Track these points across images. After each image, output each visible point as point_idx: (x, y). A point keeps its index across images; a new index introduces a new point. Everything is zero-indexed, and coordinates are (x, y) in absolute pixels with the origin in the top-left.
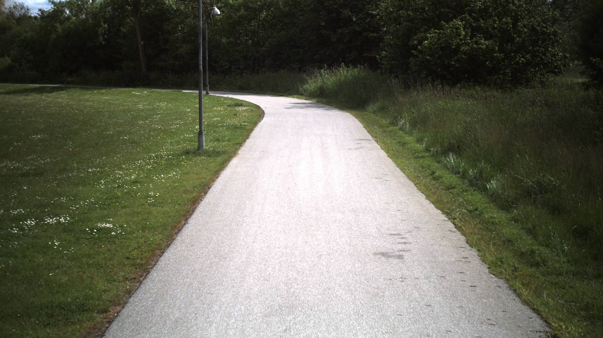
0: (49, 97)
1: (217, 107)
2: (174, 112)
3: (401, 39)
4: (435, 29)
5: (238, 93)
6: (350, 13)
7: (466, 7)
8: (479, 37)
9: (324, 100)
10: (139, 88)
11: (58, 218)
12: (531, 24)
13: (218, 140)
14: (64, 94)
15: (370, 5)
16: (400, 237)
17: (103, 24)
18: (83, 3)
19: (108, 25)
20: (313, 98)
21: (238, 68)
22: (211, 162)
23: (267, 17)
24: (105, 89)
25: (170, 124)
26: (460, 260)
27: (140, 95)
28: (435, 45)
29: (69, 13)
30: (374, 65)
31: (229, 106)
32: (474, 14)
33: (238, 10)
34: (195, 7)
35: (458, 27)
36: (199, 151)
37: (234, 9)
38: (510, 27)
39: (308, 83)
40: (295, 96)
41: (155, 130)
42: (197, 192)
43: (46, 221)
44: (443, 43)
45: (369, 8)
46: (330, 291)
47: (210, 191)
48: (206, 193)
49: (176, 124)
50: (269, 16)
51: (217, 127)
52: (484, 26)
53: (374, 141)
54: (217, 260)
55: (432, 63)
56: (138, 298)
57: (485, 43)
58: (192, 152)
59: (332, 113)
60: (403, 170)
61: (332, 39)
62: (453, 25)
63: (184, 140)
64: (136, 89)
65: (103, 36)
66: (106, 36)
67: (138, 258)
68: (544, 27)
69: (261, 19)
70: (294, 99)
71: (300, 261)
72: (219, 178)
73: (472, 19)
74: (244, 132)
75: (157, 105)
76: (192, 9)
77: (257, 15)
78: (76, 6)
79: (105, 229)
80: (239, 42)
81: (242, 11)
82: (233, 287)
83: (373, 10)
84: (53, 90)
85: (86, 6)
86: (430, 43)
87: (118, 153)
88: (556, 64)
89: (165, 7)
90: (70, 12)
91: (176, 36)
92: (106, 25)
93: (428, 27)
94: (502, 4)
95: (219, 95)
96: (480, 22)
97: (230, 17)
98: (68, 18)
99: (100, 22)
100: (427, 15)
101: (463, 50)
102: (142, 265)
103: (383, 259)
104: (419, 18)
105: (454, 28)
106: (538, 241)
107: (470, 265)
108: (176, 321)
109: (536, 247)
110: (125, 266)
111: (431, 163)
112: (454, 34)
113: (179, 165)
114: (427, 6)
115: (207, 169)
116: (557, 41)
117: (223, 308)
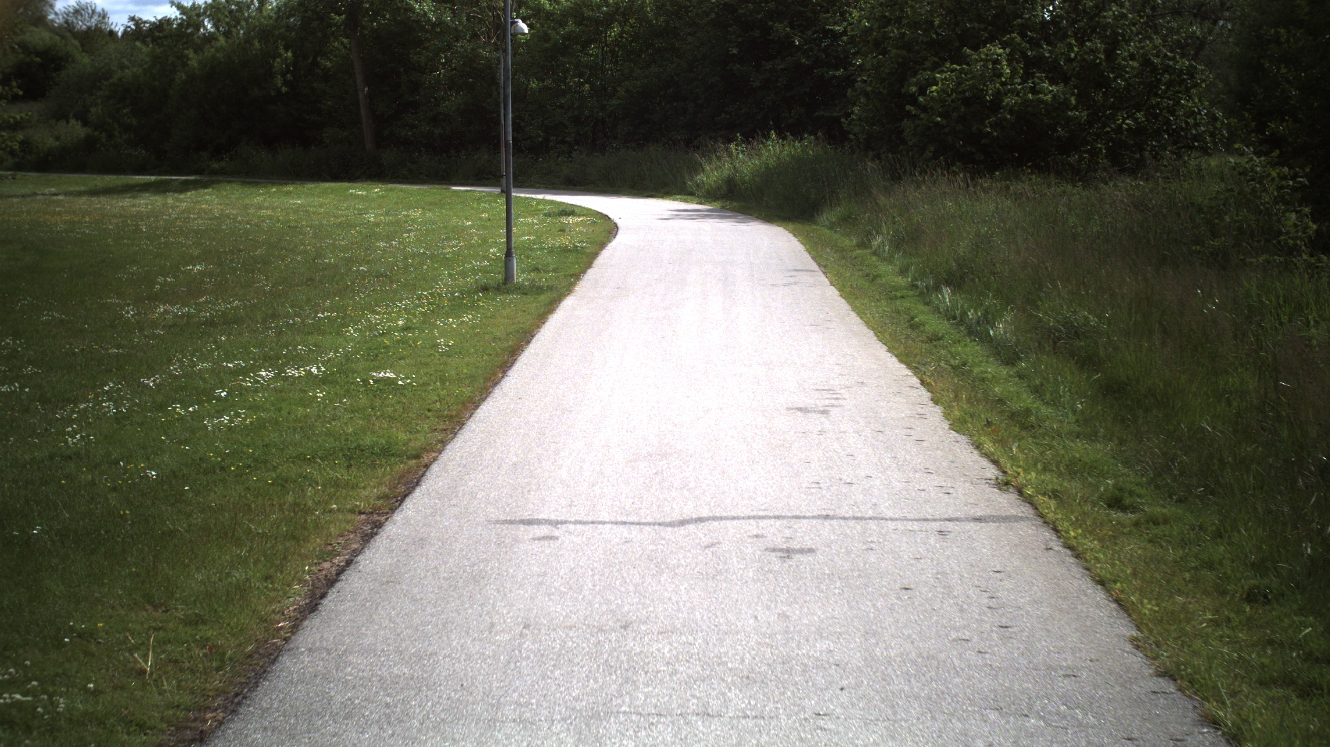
0: (181, 201)
1: (524, 217)
2: (439, 227)
3: (887, 82)
4: (952, 64)
5: (562, 191)
6: (788, 29)
7: (1015, 19)
8: (1039, 78)
9: (735, 204)
10: (362, 181)
11: (307, 368)
12: (1141, 51)
13: (537, 269)
14: (210, 194)
15: (828, 12)
16: (832, 392)
17: (282, 51)
18: (240, 8)
19: (294, 53)
20: (715, 201)
21: (563, 142)
22: (529, 302)
23: (622, 37)
24: (292, 184)
25: (438, 246)
26: (912, 416)
27: (367, 196)
28: (952, 94)
29: (212, 27)
30: (835, 134)
31: (548, 215)
32: (1031, 32)
33: (562, 24)
34: (473, 17)
35: (998, 59)
36: (506, 285)
37: (554, 20)
38: (1101, 58)
39: (703, 170)
40: (678, 197)
41: (414, 256)
43: (290, 373)
44: (967, 90)
45: (827, 19)
46: (718, 442)
47: (534, 340)
48: (528, 342)
49: (451, 247)
50: (624, 35)
51: (532, 250)
52: (1049, 57)
54: (559, 413)
55: (946, 130)
57: (1050, 90)
58: (494, 287)
59: (750, 227)
61: (753, 81)
62: (987, 55)
63: (474, 271)
64: (355, 185)
65: (284, 75)
66: (289, 76)
67: (444, 410)
68: (1170, 59)
69: (609, 39)
70: (676, 202)
71: (678, 415)
73: (1028, 42)
74: (581, 258)
75: (404, 215)
76: (468, 20)
77: (602, 32)
78: (226, 13)
79: (386, 380)
80: (563, 87)
81: (571, 26)
83: (835, 23)
84: (184, 187)
85: (246, 15)
86: (943, 91)
87: (359, 292)
88: (1197, 131)
89: (414, 17)
90: (215, 25)
91: (434, 76)
92: (290, 54)
93: (940, 58)
94: (1088, 13)
95: (527, 196)
96: (1043, 48)
97: (546, 38)
98: (210, 38)
99: (277, 47)
100: (938, 34)
101: (1008, 104)
103: (799, 413)
104: (922, 41)
105: (989, 60)
106: (1043, 400)
107: (926, 421)
108: (515, 464)
109: (1035, 406)
110: (428, 418)
111: (913, 305)
112: (989, 73)
113: (473, 307)
114: (937, 17)
115: (524, 311)
116: (1195, 86)
117: (575, 454)
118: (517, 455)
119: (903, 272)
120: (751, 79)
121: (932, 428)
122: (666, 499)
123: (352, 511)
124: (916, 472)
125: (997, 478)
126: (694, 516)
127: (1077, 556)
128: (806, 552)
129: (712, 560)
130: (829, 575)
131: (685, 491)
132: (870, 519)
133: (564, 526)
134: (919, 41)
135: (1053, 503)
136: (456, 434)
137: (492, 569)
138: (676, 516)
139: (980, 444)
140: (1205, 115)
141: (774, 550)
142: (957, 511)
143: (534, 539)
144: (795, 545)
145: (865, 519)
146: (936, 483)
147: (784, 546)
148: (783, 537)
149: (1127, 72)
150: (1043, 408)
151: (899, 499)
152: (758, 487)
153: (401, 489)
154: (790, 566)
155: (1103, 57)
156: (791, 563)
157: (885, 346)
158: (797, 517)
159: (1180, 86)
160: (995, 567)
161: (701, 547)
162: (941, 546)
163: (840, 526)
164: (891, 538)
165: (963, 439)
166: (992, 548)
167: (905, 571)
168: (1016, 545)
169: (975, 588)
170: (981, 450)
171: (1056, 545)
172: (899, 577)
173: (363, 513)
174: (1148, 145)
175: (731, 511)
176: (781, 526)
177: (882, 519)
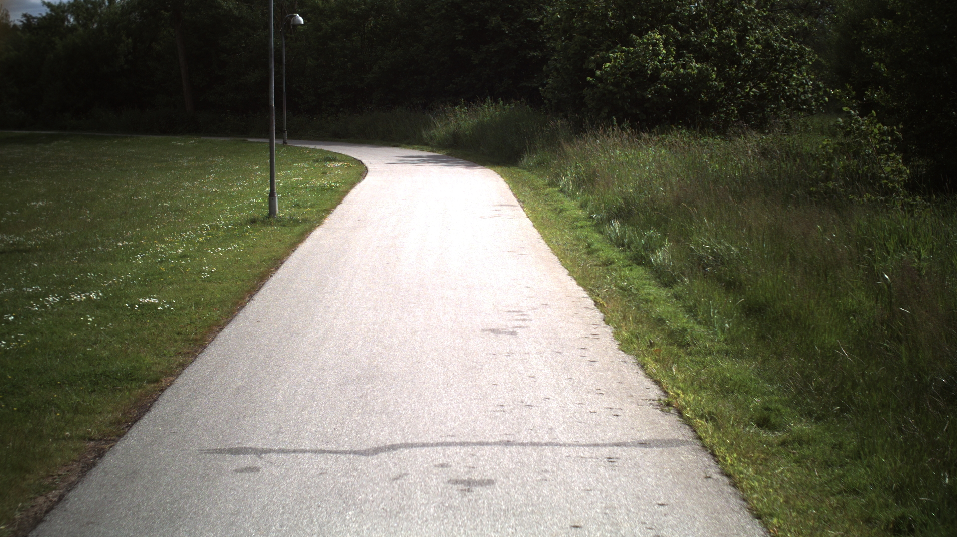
0: (46, 150)
1: (298, 162)
3: (572, 60)
4: (622, 46)
5: (330, 142)
6: (500, 22)
7: (669, 13)
8: (689, 58)
10: (182, 135)
11: (88, 294)
12: (765, 37)
13: (298, 205)
14: (68, 145)
15: (529, 8)
16: (520, 313)
17: (125, 39)
18: (94, 6)
19: (134, 40)
20: (443, 150)
21: (332, 106)
22: (286, 234)
23: (376, 27)
24: (131, 136)
25: (228, 186)
26: (587, 336)
27: (184, 146)
28: (622, 69)
29: (74, 21)
30: (534, 99)
31: (317, 161)
32: (681, 22)
33: (331, 17)
35: (657, 43)
36: (269, 219)
37: (325, 14)
38: (734, 42)
39: (435, 127)
40: (416, 146)
41: (207, 193)
42: (265, 267)
43: (73, 298)
44: (633, 66)
45: (528, 13)
46: (420, 364)
47: (282, 267)
48: (277, 268)
49: (237, 186)
50: (378, 26)
51: (297, 189)
52: (696, 41)
53: (519, 207)
54: (288, 335)
55: (618, 96)
56: (194, 369)
57: (696, 67)
58: (261, 221)
60: (548, 242)
61: (474, 60)
62: (648, 40)
63: (250, 207)
64: (177, 138)
65: (126, 56)
66: (129, 56)
67: (192, 334)
68: (785, 43)
69: (367, 30)
71: (389, 337)
72: (296, 251)
73: (679, 30)
74: (335, 195)
75: (209, 161)
76: (262, 15)
77: (361, 24)
79: (149, 305)
80: (332, 65)
81: (338, 19)
82: (305, 360)
83: (535, 16)
84: (50, 139)
85: (99, 11)
86: (614, 66)
87: (157, 224)
88: (805, 97)
89: (222, 12)
91: (237, 56)
93: (613, 42)
94: (724, 8)
95: (303, 146)
96: (690, 34)
97: (319, 28)
98: (73, 29)
99: (121, 35)
100: (611, 24)
101: (664, 77)
102: (196, 340)
103: (492, 335)
104: (598, 29)
105: (650, 44)
106: (696, 320)
107: (598, 342)
108: (238, 388)
109: (690, 325)
110: (176, 341)
111: (590, 234)
112: (650, 53)
113: (242, 236)
114: (611, 11)
115: (280, 241)
116: (805, 63)
117: (292, 378)
118: (242, 379)
119: (583, 206)
120: (472, 59)
121: (604, 348)
122: (365, 425)
123: (83, 438)
124: (589, 392)
125: (660, 400)
126: (388, 443)
127: (734, 485)
128: (486, 484)
129: (397, 494)
130: (504, 510)
131: (384, 416)
132: (546, 444)
133: (268, 455)
134: (596, 29)
135: (710, 425)
136: (196, 357)
137: (190, 507)
138: (372, 444)
139: (644, 364)
140: (811, 85)
141: (456, 482)
142: (625, 434)
143: (237, 471)
144: (476, 476)
145: (542, 445)
146: (606, 405)
147: (466, 478)
148: (466, 467)
149: (753, 53)
150: (697, 327)
151: (573, 423)
152: (449, 411)
153: (135, 412)
154: (470, 501)
155: (735, 41)
156: (470, 497)
157: (566, 270)
158: (481, 444)
159: (793, 63)
160: (659, 498)
161: (390, 479)
162: (609, 475)
163: (519, 453)
164: (564, 466)
165: (630, 359)
166: (656, 476)
167: (575, 506)
168: (678, 473)
169: (641, 525)
170: (645, 370)
171: (714, 471)
172: (569, 513)
173: (93, 440)
174: (768, 107)
175: (421, 437)
176: (465, 453)
177: (557, 445)
